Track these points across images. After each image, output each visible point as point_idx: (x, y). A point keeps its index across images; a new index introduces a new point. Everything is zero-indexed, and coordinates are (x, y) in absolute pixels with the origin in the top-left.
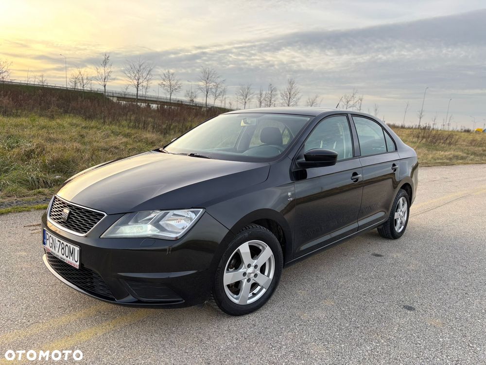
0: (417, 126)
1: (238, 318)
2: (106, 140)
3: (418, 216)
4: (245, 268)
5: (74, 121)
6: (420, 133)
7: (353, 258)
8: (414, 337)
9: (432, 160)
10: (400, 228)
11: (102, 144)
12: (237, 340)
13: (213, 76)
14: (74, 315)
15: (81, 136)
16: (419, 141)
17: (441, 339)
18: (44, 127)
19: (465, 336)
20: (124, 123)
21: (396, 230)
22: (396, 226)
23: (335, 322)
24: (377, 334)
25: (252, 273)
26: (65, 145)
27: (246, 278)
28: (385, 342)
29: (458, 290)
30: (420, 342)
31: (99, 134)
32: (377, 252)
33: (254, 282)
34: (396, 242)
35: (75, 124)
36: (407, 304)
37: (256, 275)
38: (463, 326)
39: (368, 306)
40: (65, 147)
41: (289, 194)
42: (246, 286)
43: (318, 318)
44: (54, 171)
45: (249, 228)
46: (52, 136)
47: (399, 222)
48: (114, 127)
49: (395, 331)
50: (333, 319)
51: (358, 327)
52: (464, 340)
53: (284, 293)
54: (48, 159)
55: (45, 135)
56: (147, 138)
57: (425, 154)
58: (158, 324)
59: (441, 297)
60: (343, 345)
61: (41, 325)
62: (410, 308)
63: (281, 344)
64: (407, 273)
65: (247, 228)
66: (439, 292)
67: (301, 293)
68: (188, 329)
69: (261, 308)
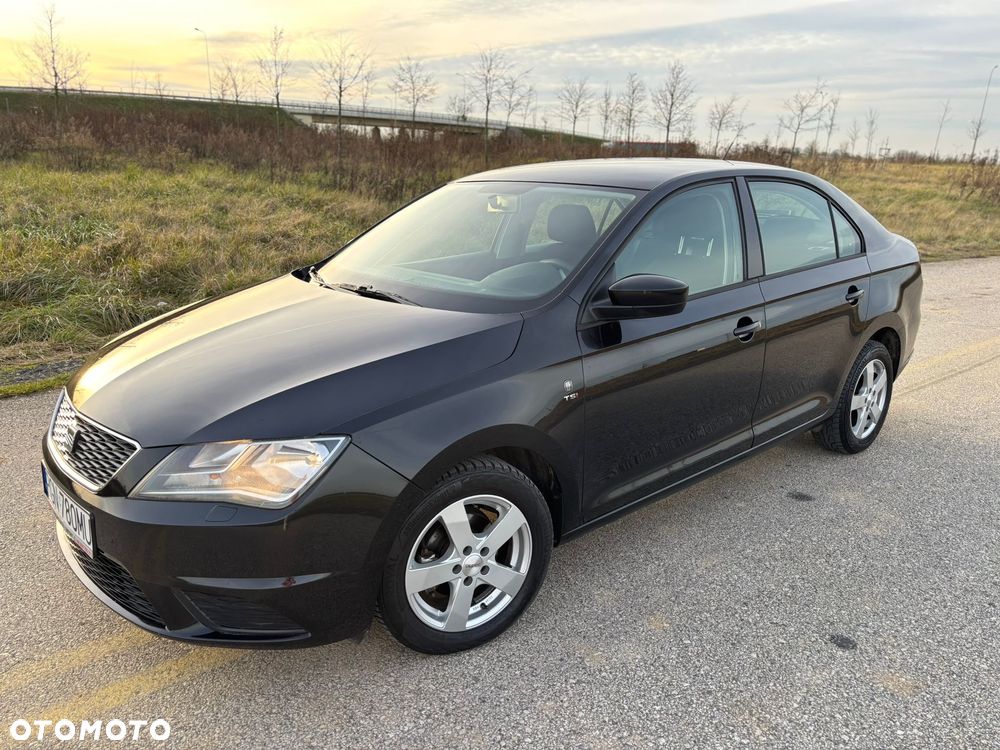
0: (967, 158)
1: (444, 659)
2: (268, 217)
3: (923, 391)
4: (459, 556)
5: (212, 177)
6: (968, 176)
7: (742, 505)
8: (837, 723)
9: (991, 240)
10: (866, 428)
11: (258, 229)
12: (428, 717)
13: (501, 66)
14: (106, 642)
15: (221, 209)
16: (966, 194)
17: (900, 732)
18: (149, 193)
19: (960, 725)
20: (313, 176)
21: (855, 433)
22: (854, 424)
23: (660, 678)
24: (751, 714)
25: (475, 565)
26: (182, 234)
27: (462, 576)
28: (764, 734)
29: (973, 592)
30: (846, 738)
31: (258, 205)
32: (801, 488)
33: (480, 583)
34: (852, 461)
35: (214, 182)
36: (842, 630)
37: (485, 570)
38: (962, 695)
39: (746, 635)
40: (182, 239)
41: (568, 384)
42: (460, 592)
43: (624, 665)
44: (155, 291)
45: (466, 470)
46: (161, 213)
47: (862, 416)
48: (291, 188)
49: (796, 705)
50: (657, 668)
51: (710, 693)
52: (957, 737)
53: (563, 597)
54: (144, 265)
55: (149, 211)
56: (353, 211)
57: (975, 227)
58: (270, 671)
59: (926, 612)
60: (663, 741)
61: (34, 666)
62: (844, 643)
63: (522, 732)
64: (859, 546)
65: (461, 468)
66: (926, 600)
67: (602, 595)
68: (330, 685)
69: (502, 636)
